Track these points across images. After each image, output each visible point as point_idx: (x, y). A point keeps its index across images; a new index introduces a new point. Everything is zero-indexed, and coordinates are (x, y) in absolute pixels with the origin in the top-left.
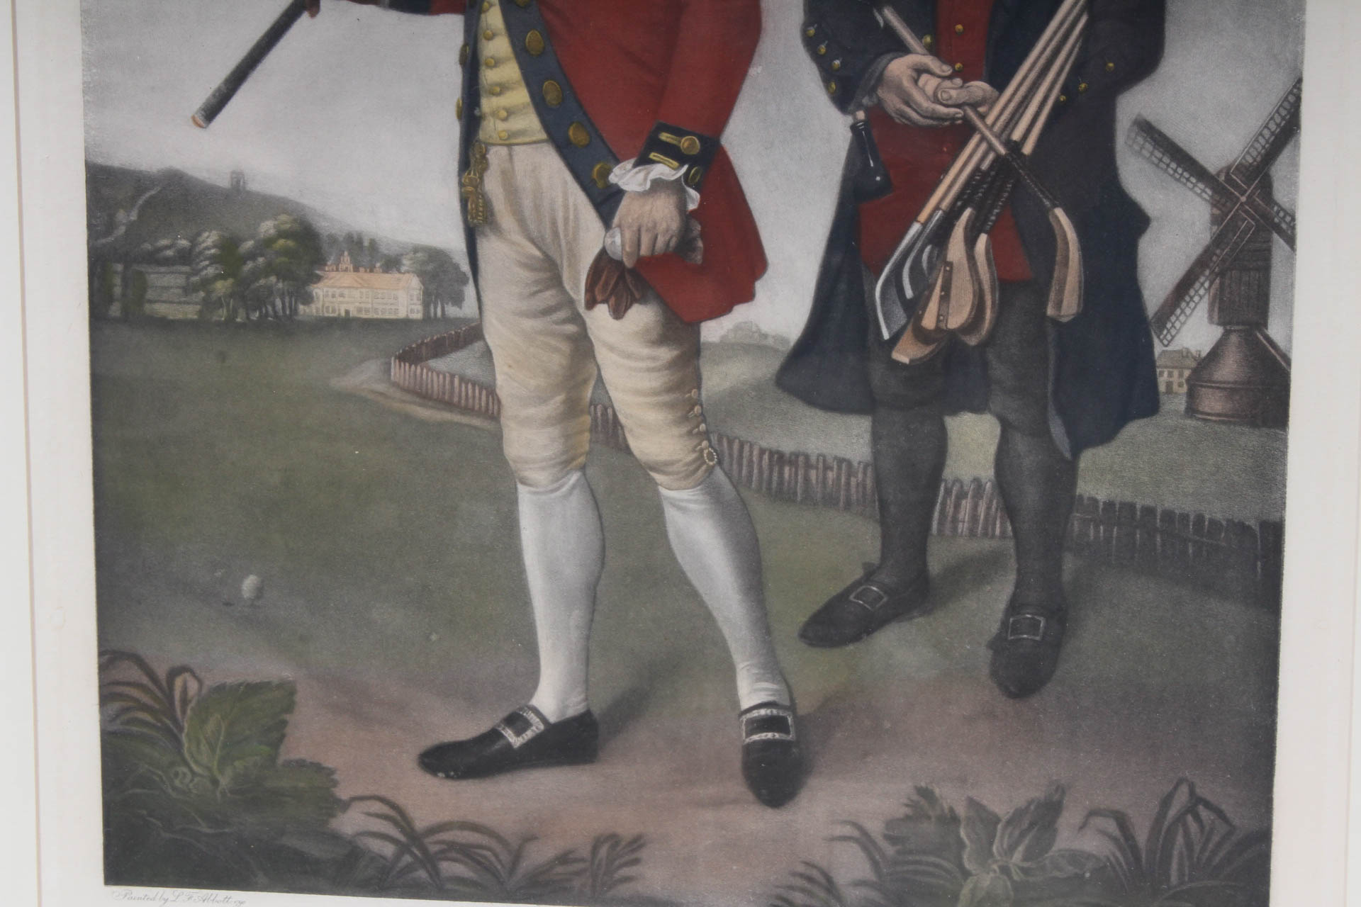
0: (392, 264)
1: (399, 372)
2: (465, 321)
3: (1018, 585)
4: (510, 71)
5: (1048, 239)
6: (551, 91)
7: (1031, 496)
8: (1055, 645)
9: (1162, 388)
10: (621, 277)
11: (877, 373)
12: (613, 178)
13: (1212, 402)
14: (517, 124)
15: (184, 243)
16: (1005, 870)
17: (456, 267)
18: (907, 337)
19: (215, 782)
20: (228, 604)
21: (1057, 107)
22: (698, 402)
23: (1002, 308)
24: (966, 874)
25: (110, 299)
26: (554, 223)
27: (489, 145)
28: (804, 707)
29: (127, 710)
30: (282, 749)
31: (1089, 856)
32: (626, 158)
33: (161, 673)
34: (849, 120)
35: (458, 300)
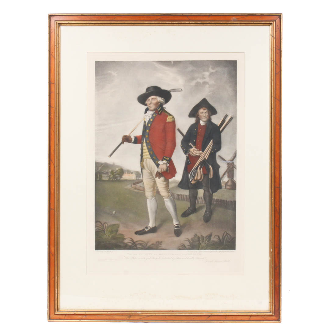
0: (132, 173)
1: (133, 186)
2: (140, 180)
3: (206, 209)
4: (147, 150)
5: (208, 170)
6: (151, 153)
7: (207, 199)
8: (210, 216)
9: (222, 186)
10: (159, 174)
11: (190, 185)
12: (159, 163)
13: (228, 187)
14: (147, 156)
15: (107, 171)
16: (205, 243)
17: (140, 173)
18: (193, 180)
19: (109, 237)
20: (111, 214)
21: (210, 154)
22: (169, 189)
23: (204, 177)
24: (201, 244)
25: (97, 178)
26: (152, 168)
27: (144, 159)
28: (181, 224)
29: (98, 228)
30: (118, 232)
31: (215, 241)
32: (160, 160)
33: (103, 223)
34: (186, 156)
35: (140, 177)
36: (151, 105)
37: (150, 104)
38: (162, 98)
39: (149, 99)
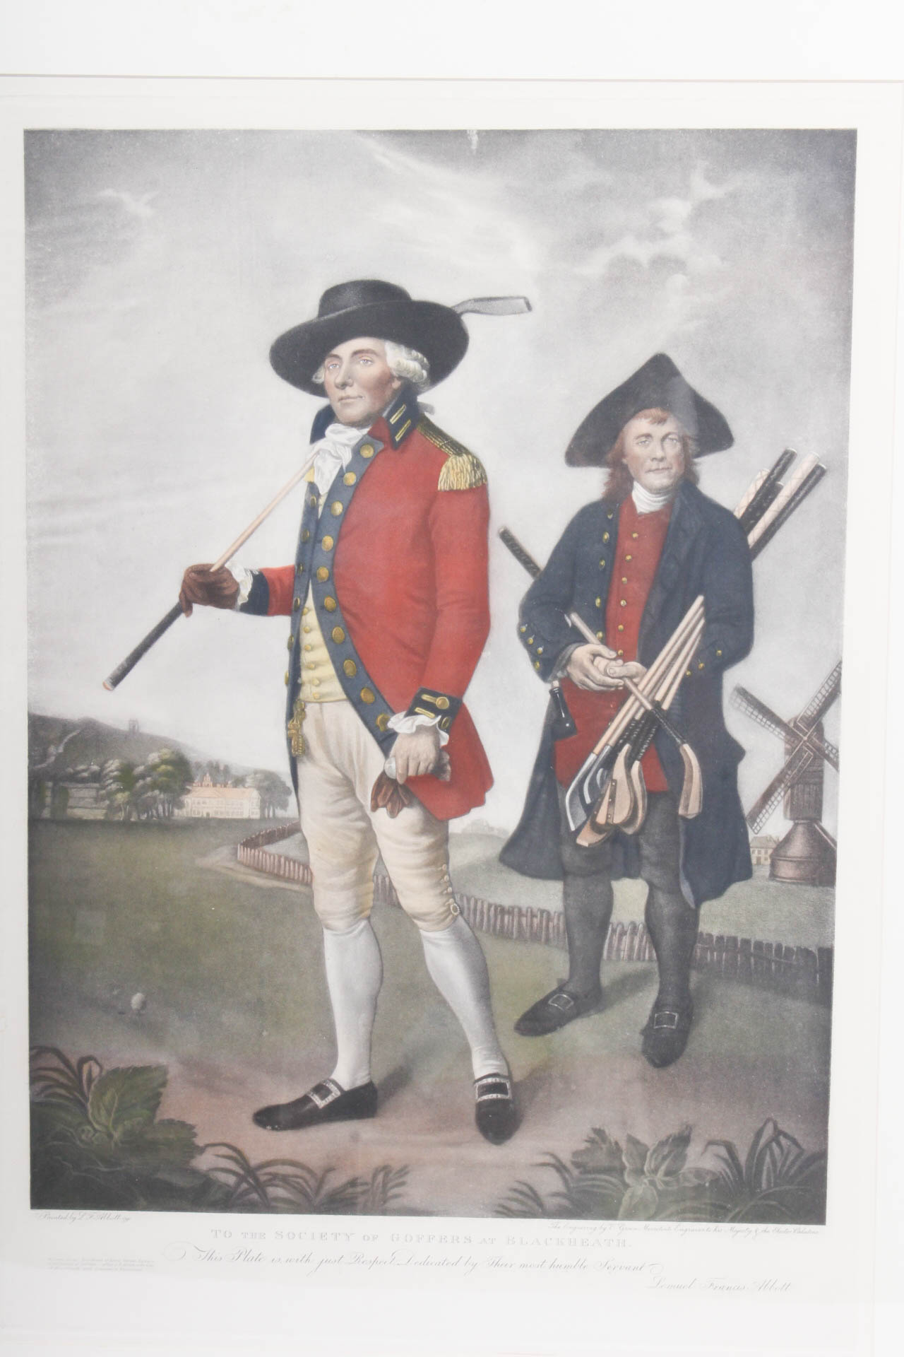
0: (239, 782)
1: (243, 853)
2: (288, 819)
3: (661, 992)
4: (322, 654)
5: (678, 764)
6: (349, 666)
7: (668, 934)
9: (754, 861)
10: (396, 790)
11: (567, 852)
12: (390, 725)
13: (787, 870)
14: (325, 689)
15: (95, 768)
16: (652, 1183)
17: (283, 784)
18: (587, 830)
19: (110, 1136)
20: (121, 1013)
21: (685, 679)
22: (447, 873)
23: (649, 810)
24: (627, 1186)
25: (43, 806)
26: (350, 755)
27: (306, 702)
28: (518, 1076)
29: (50, 1087)
30: (158, 1112)
31: (709, 1172)
32: (399, 711)
33: (74, 1061)
34: (549, 687)
35: (284, 806)
36: (349, 391)
37: (344, 385)
38: (414, 353)
39: (336, 356)
